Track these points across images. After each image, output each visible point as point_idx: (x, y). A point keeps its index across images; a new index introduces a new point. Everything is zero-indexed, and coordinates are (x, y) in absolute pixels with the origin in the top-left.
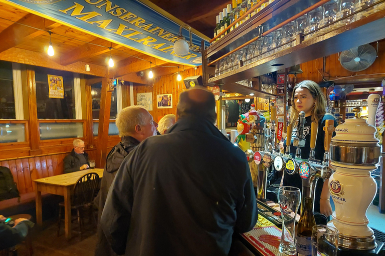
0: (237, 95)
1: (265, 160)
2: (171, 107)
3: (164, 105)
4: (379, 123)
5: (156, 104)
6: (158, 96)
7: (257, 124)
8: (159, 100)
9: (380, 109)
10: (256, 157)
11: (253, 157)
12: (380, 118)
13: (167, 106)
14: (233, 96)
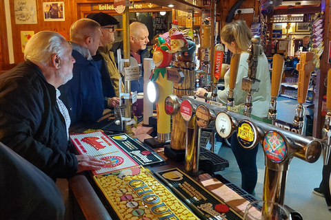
0: (150, 6)
1: (198, 114)
2: (63, 20)
3: (53, 17)
4: (317, 44)
5: (42, 15)
6: (45, 4)
7: (183, 53)
8: (46, 10)
9: (319, 27)
10: (184, 108)
11: (179, 108)
12: (319, 38)
13: (58, 18)
14: (146, 7)
